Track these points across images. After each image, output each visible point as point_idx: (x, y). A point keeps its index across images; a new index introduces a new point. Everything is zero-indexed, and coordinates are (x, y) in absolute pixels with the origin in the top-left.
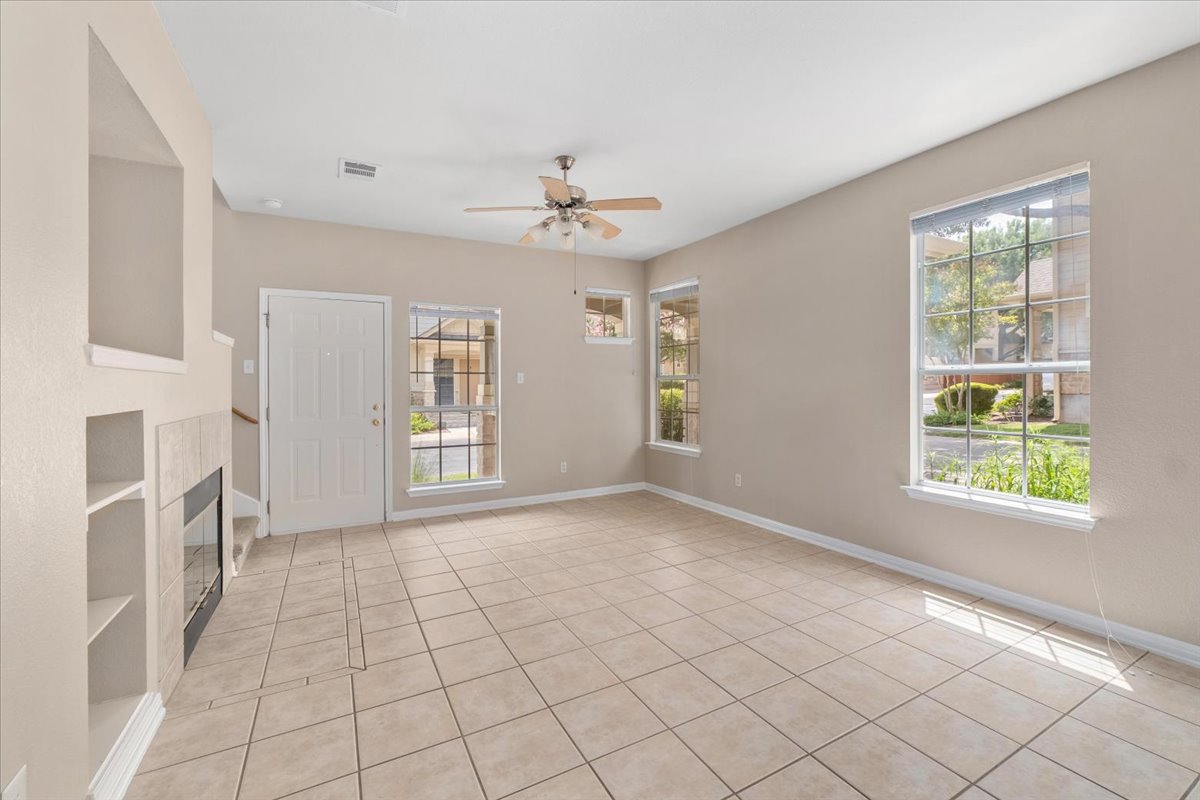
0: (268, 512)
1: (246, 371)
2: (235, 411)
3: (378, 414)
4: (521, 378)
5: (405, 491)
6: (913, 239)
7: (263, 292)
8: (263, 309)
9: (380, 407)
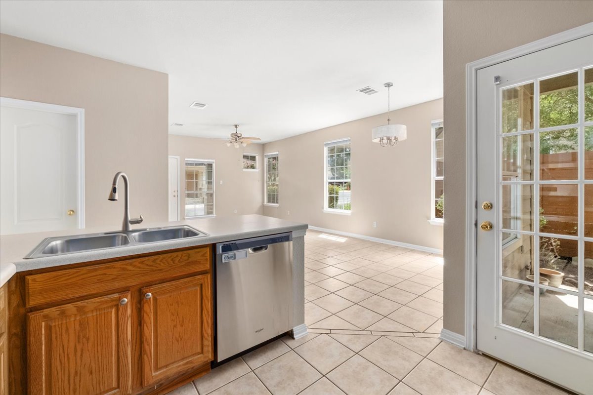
3: (175, 194)
4: (221, 182)
6: (325, 149)
9: (176, 191)
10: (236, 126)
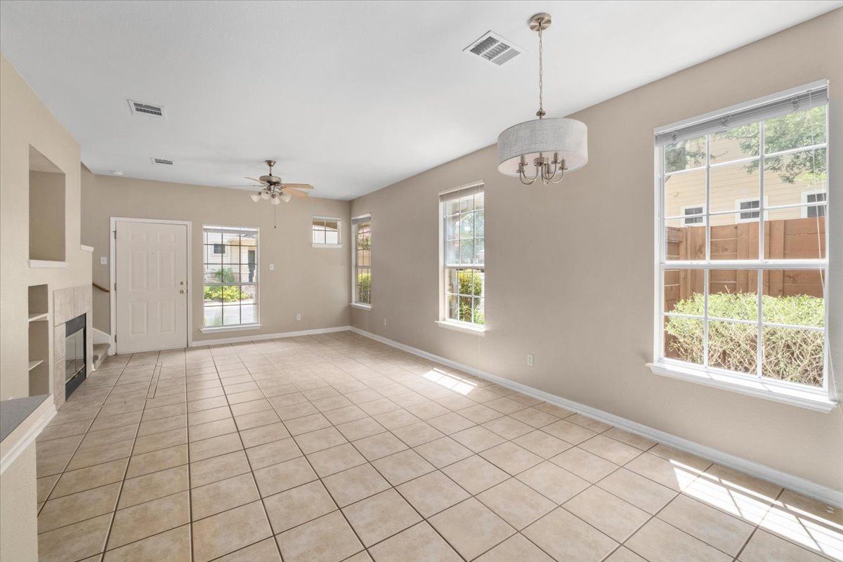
0: (116, 341)
1: (102, 263)
2: (94, 285)
3: (184, 288)
4: (272, 267)
5: (199, 330)
6: (441, 204)
7: (113, 220)
8: (112, 229)
9: (185, 283)
10: (270, 163)
